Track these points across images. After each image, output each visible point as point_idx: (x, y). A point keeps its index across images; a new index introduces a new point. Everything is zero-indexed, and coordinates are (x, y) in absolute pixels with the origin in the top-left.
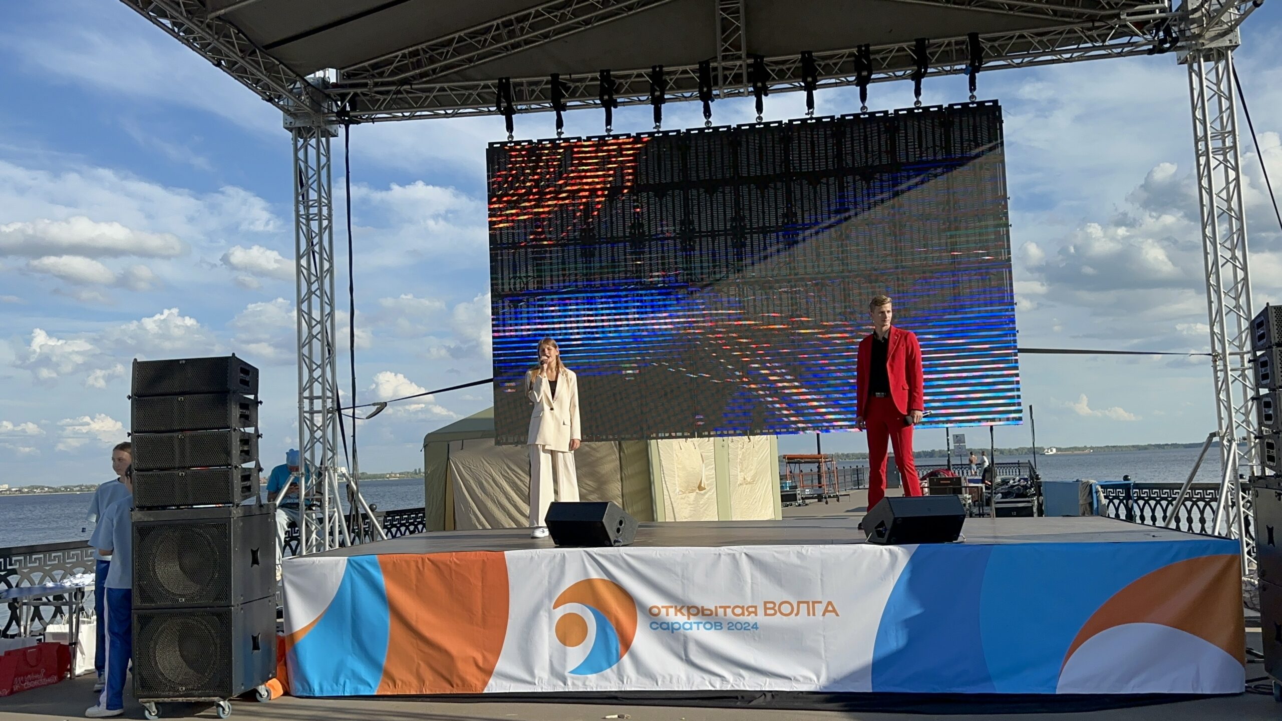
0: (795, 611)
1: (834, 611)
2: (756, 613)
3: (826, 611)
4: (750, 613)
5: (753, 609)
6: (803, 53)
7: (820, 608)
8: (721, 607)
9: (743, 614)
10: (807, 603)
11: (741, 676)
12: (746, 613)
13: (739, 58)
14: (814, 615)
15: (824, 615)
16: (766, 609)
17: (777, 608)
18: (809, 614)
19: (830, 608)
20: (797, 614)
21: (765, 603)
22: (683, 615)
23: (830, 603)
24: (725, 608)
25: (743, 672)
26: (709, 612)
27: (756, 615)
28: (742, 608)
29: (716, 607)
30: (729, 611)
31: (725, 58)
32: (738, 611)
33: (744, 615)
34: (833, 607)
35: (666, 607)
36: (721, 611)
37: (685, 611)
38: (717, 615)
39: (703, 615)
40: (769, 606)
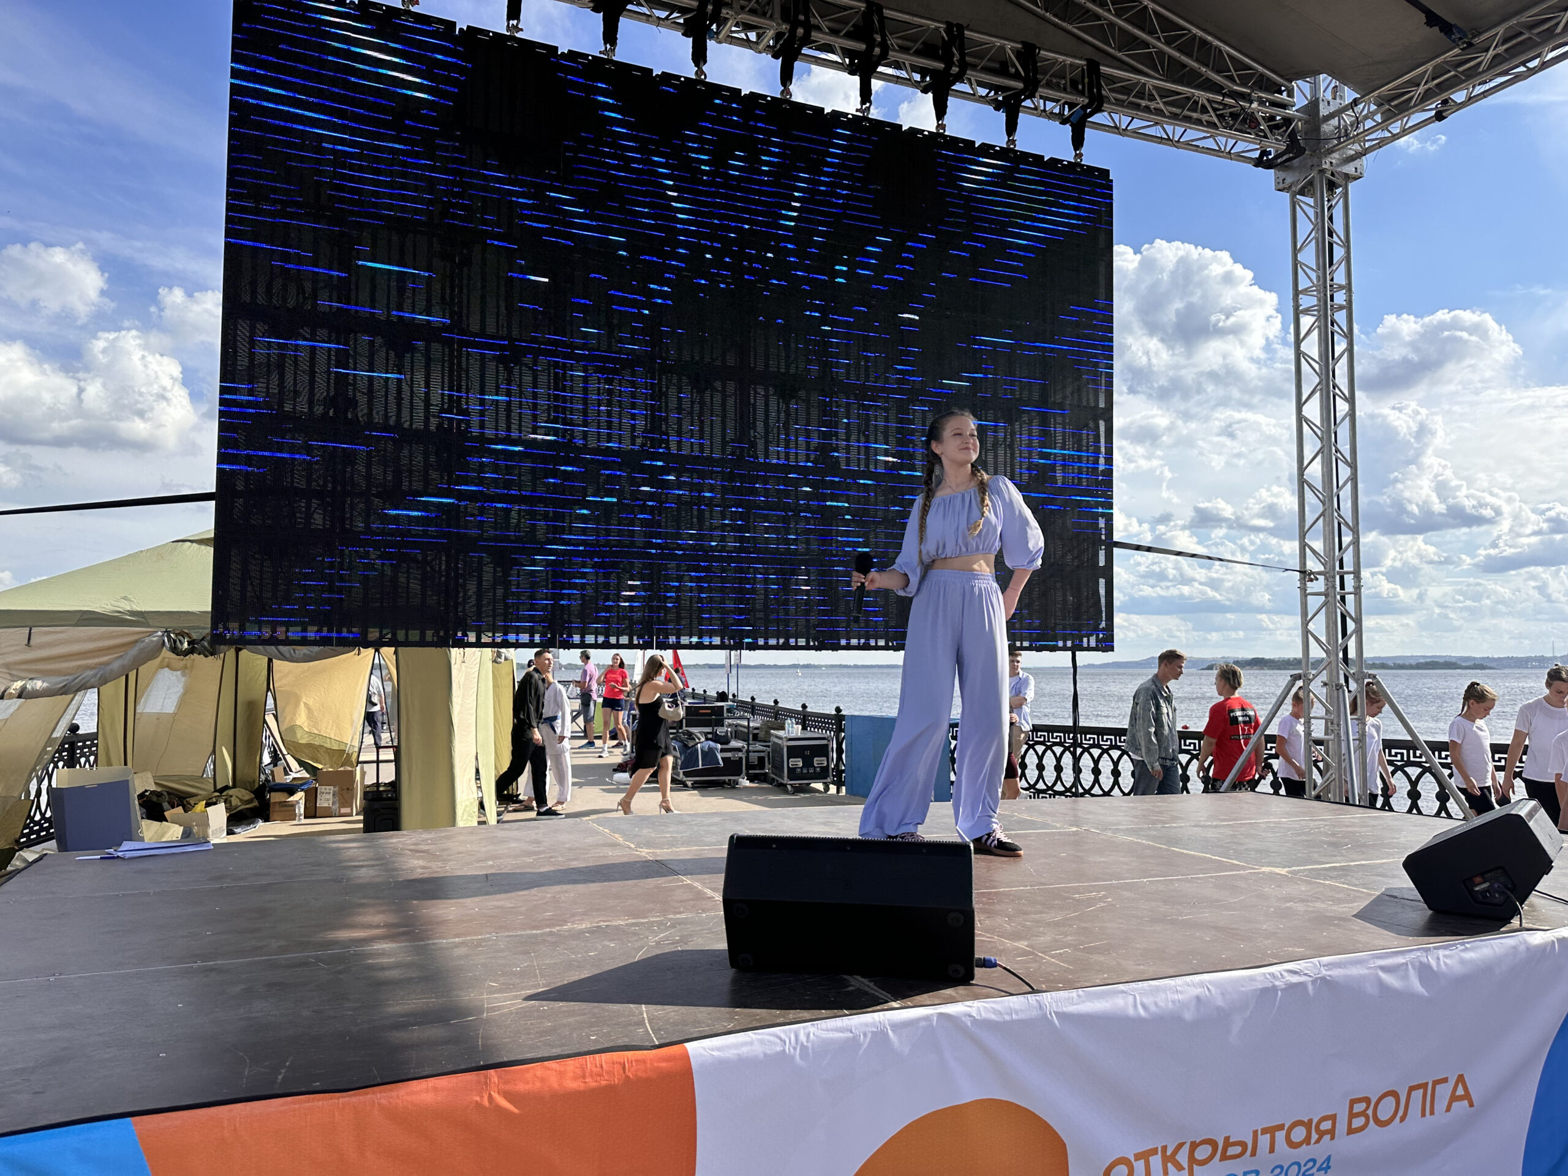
0: (1401, 1113)
1: (1467, 1096)
2: (1332, 1132)
3: (1454, 1098)
4: (1322, 1134)
5: (1326, 1125)
7: (1444, 1092)
8: (1265, 1131)
9: (1307, 1140)
10: (1424, 1086)
12: (1315, 1136)
14: (1432, 1113)
15: (1448, 1109)
16: (1352, 1116)
17: (1370, 1112)
18: (1423, 1115)
19: (1460, 1091)
20: (1402, 1119)
21: (1353, 1102)
22: (1181, 1169)
23: (1461, 1079)
24: (1271, 1131)
26: (1238, 1150)
27: (1332, 1138)
28: (1308, 1125)
29: (1255, 1133)
30: (1280, 1136)
32: (1299, 1134)
33: (1308, 1144)
34: (1465, 1088)
35: (1145, 1156)
36: (1264, 1140)
37: (1183, 1157)
38: (1253, 1154)
39: (1224, 1157)
40: (1359, 1107)
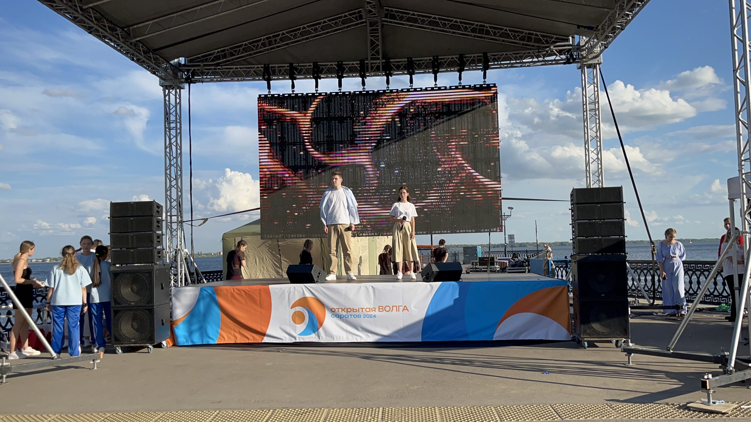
0: (391, 310)
1: (407, 309)
2: (375, 311)
3: (404, 309)
4: (373, 311)
5: (374, 309)
6: (408, 58)
7: (401, 308)
10: (396, 306)
11: (369, 336)
12: (371, 311)
13: (378, 59)
14: (399, 311)
15: (403, 311)
16: (379, 309)
17: (384, 309)
18: (397, 311)
19: (405, 308)
20: (392, 311)
21: (379, 307)
22: (345, 312)
23: (405, 306)
24: (362, 309)
25: (369, 334)
26: (356, 311)
28: (370, 309)
29: (359, 308)
30: (364, 310)
31: (372, 59)
32: (368, 310)
35: (338, 309)
36: (361, 310)
37: (345, 310)
38: (359, 311)
39: (353, 311)
40: (380, 307)
